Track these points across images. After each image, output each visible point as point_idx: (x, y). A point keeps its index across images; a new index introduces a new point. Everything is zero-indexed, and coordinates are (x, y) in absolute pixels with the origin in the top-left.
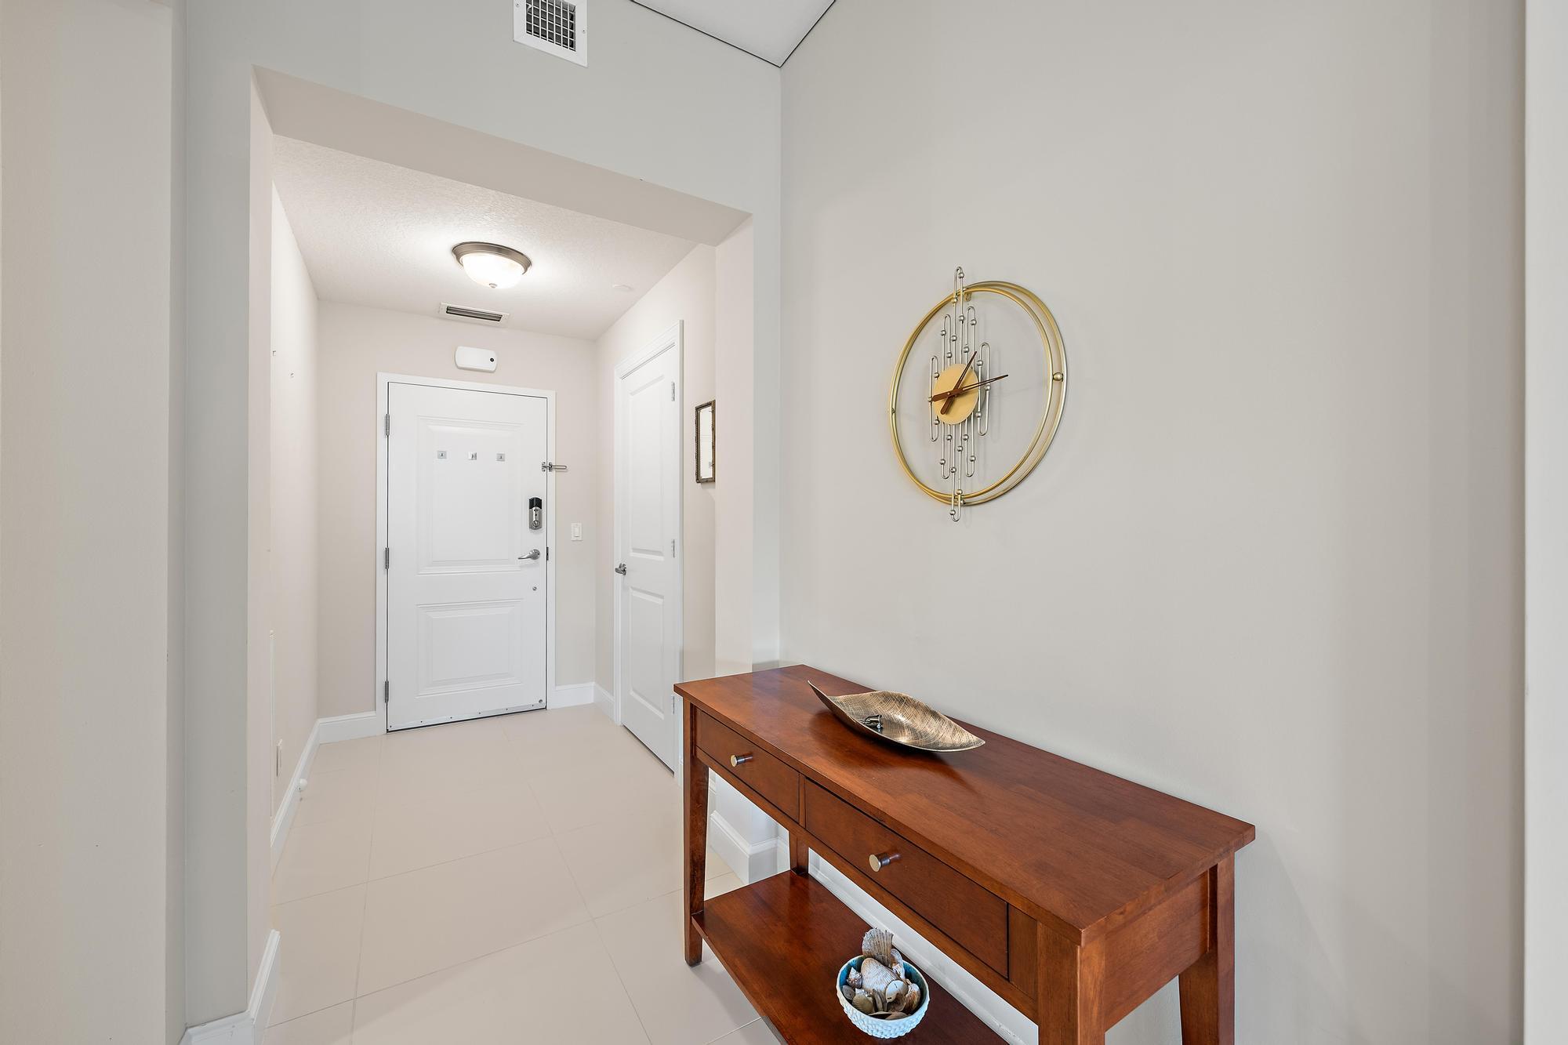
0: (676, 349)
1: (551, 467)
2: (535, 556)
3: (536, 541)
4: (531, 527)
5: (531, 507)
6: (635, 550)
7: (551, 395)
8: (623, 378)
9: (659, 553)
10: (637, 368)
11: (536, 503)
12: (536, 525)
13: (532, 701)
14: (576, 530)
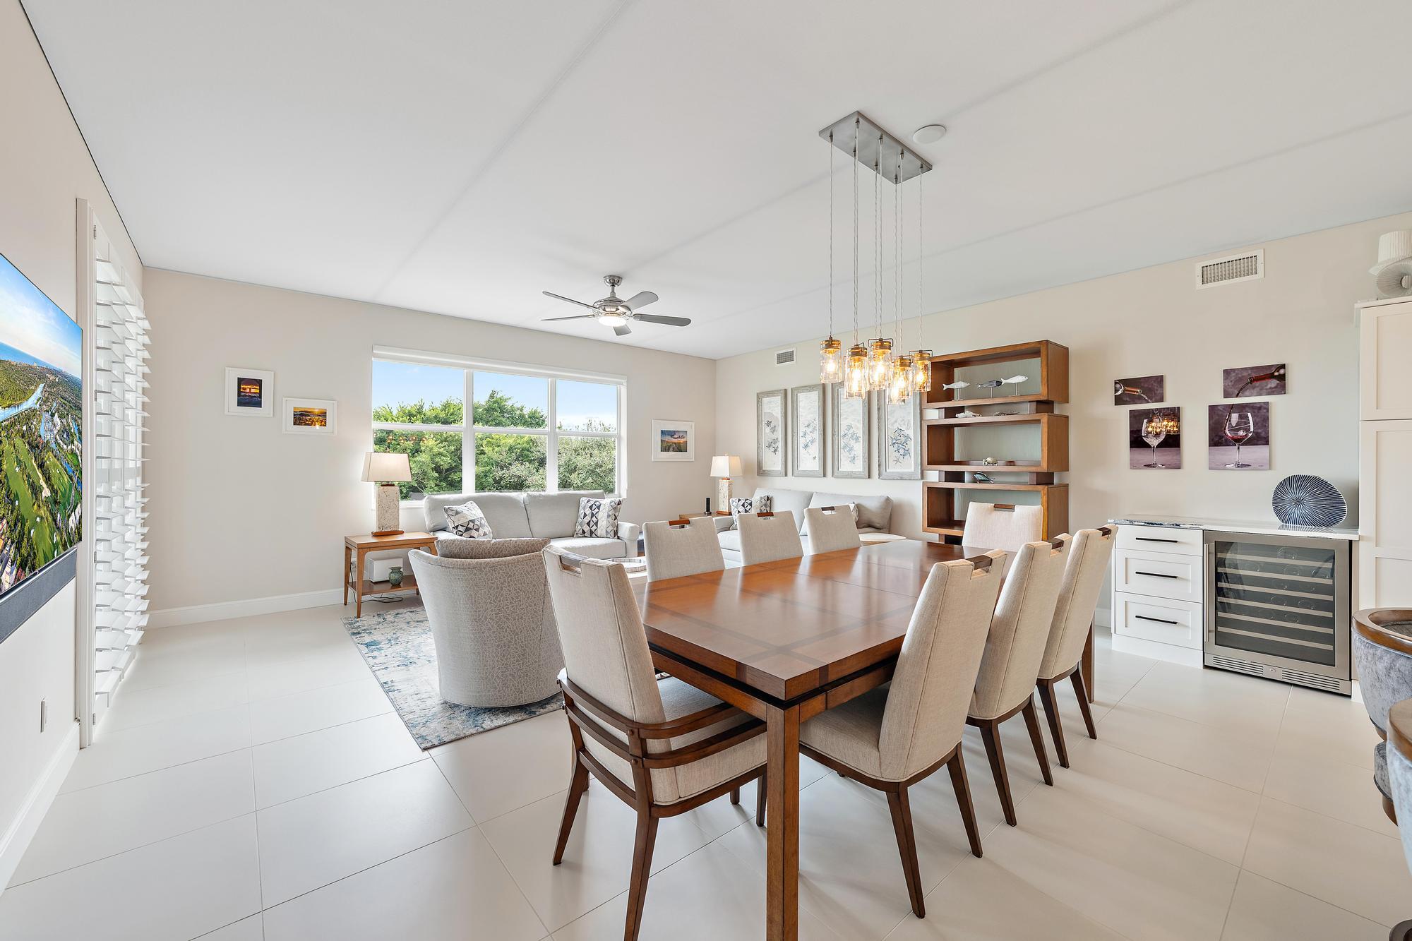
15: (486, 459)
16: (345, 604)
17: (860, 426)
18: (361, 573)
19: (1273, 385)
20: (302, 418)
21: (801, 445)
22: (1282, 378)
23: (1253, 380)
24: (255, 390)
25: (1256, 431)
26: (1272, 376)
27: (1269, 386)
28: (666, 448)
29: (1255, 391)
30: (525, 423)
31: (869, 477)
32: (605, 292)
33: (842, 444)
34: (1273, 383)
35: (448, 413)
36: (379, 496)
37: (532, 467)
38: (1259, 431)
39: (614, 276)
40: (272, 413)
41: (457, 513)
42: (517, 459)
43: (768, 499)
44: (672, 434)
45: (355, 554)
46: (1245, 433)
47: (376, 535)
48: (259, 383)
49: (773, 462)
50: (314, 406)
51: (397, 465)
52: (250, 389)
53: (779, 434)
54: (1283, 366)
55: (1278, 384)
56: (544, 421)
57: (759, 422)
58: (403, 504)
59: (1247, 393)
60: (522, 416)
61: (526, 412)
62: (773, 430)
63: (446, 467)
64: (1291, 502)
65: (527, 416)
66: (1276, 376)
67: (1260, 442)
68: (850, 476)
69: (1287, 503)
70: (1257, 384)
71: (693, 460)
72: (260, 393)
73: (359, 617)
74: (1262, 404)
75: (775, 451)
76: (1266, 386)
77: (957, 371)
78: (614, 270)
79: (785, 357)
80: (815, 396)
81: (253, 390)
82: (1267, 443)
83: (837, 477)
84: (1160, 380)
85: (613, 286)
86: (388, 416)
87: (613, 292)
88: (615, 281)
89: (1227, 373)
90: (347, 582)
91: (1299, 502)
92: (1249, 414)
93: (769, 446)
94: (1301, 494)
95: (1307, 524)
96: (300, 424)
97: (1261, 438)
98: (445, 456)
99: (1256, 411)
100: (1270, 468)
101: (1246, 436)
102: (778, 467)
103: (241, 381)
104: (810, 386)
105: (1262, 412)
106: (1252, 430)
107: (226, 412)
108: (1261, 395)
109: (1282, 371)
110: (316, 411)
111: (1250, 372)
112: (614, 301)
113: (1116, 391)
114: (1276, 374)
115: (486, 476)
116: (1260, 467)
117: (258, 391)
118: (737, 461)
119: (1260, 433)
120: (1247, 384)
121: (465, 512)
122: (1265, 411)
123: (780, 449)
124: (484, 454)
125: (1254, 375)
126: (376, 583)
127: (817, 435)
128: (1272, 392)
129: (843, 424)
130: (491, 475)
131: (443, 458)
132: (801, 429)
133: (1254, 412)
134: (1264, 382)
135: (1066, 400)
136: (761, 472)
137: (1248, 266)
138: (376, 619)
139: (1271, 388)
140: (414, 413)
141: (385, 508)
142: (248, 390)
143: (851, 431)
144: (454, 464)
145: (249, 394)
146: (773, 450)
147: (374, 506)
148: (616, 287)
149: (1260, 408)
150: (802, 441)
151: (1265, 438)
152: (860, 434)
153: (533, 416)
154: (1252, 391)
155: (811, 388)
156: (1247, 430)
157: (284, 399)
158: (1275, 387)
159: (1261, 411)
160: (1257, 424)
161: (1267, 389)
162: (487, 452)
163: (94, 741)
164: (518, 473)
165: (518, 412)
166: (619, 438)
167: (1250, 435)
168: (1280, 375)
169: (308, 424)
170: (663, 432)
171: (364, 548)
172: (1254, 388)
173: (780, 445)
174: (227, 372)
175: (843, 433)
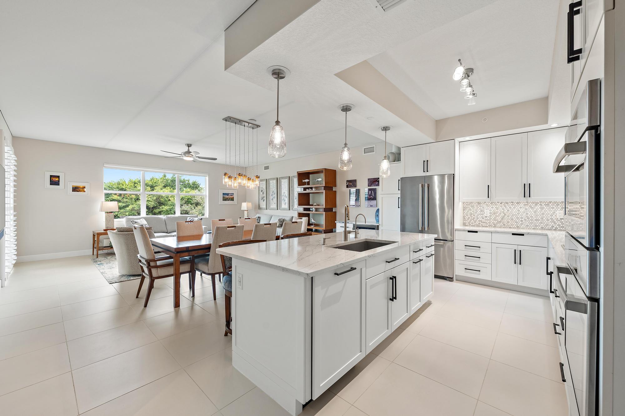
15: (171, 203)
16: (93, 255)
17: (287, 192)
18: (98, 243)
19: (377, 184)
20: (75, 189)
21: (271, 199)
22: (379, 182)
24: (57, 179)
28: (225, 199)
30: (190, 187)
31: (289, 210)
32: (186, 149)
33: (282, 199)
35: (153, 182)
36: (106, 217)
37: (192, 207)
39: (189, 144)
40: (64, 187)
41: (136, 222)
42: (185, 203)
43: (259, 217)
44: (228, 194)
45: (97, 237)
47: (105, 230)
48: (58, 177)
49: (263, 205)
50: (81, 185)
51: (113, 206)
52: (55, 179)
53: (265, 195)
54: (379, 178)
56: (199, 186)
57: (259, 190)
58: (115, 220)
59: (372, 185)
60: (189, 184)
61: (191, 182)
62: (263, 194)
63: (152, 206)
65: (191, 184)
68: (284, 209)
70: (374, 183)
71: (236, 204)
72: (59, 181)
73: (97, 258)
75: (264, 201)
77: (311, 175)
78: (189, 143)
79: (267, 168)
80: (275, 181)
81: (56, 180)
83: (281, 210)
84: (355, 181)
85: (189, 147)
86: (123, 184)
87: (189, 149)
88: (189, 146)
89: (369, 179)
90: (94, 247)
93: (262, 199)
96: (75, 191)
98: (151, 202)
100: (377, 207)
102: (265, 207)
103: (51, 176)
104: (273, 178)
107: (46, 187)
108: (375, 186)
110: (81, 187)
111: (373, 179)
112: (188, 152)
113: (347, 184)
114: (377, 180)
115: (171, 210)
116: (375, 206)
117: (58, 180)
118: (250, 204)
120: (372, 183)
121: (139, 222)
123: (265, 200)
124: (170, 201)
126: (105, 247)
127: (275, 195)
129: (283, 191)
130: (173, 210)
131: (150, 202)
132: (271, 193)
135: (335, 186)
136: (259, 208)
137: (373, 149)
138: (104, 258)
140: (137, 182)
141: (107, 220)
142: (54, 180)
143: (285, 194)
144: (155, 205)
145: (54, 181)
146: (263, 200)
147: (104, 220)
148: (190, 148)
150: (271, 197)
152: (287, 195)
153: (194, 184)
155: (273, 179)
156: (372, 196)
157: (69, 183)
162: (171, 200)
163: (5, 286)
164: (186, 209)
165: (187, 182)
166: (206, 196)
169: (78, 191)
170: (223, 194)
171: (99, 234)
172: (374, 184)
173: (265, 198)
174: (46, 173)
175: (282, 195)
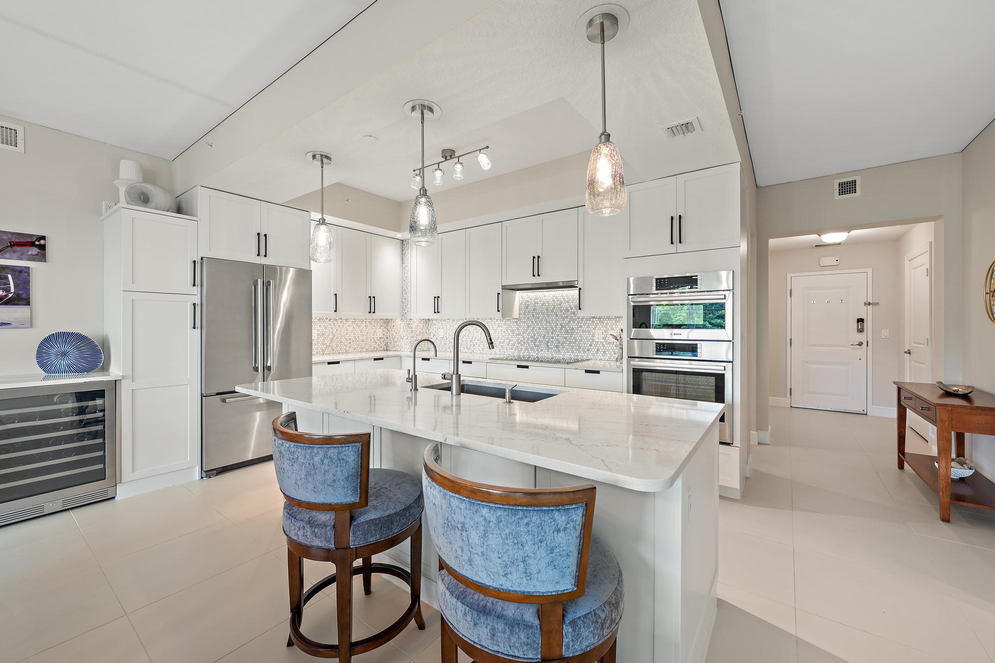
0: (928, 254)
1: (869, 304)
2: (861, 344)
3: (862, 337)
4: (858, 331)
5: (858, 322)
6: (915, 343)
7: (870, 271)
8: (910, 261)
9: (923, 344)
10: (915, 258)
11: (860, 321)
12: (861, 331)
13: (860, 410)
14: (885, 333)
19: (34, 253)
22: (43, 248)
23: (13, 245)
25: (17, 292)
26: (32, 244)
27: (30, 253)
29: (15, 255)
34: (34, 251)
38: (20, 292)
46: (5, 293)
54: (43, 238)
55: (38, 252)
59: (7, 255)
64: (57, 355)
66: (37, 245)
67: (20, 303)
69: (53, 357)
70: (18, 249)
74: (24, 269)
76: (28, 252)
82: (28, 303)
91: (64, 354)
92: (10, 276)
94: (67, 348)
95: (71, 371)
97: (22, 298)
99: (17, 273)
100: (31, 327)
101: (6, 296)
105: (23, 276)
106: (12, 290)
108: (21, 259)
109: (42, 242)
111: (10, 236)
114: (37, 243)
116: (21, 325)
119: (21, 294)
120: (7, 247)
122: (26, 274)
125: (15, 240)
128: (32, 258)
133: (15, 275)
134: (25, 249)
137: (7, 136)
139: (31, 255)
149: (21, 272)
151: (26, 299)
154: (13, 254)
156: (7, 290)
158: (36, 255)
159: (22, 274)
160: (18, 285)
161: (28, 255)
167: (11, 295)
168: (40, 244)
172: (14, 252)
